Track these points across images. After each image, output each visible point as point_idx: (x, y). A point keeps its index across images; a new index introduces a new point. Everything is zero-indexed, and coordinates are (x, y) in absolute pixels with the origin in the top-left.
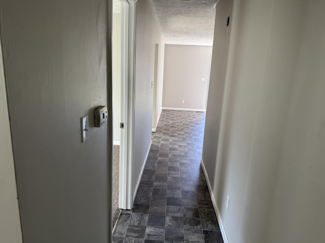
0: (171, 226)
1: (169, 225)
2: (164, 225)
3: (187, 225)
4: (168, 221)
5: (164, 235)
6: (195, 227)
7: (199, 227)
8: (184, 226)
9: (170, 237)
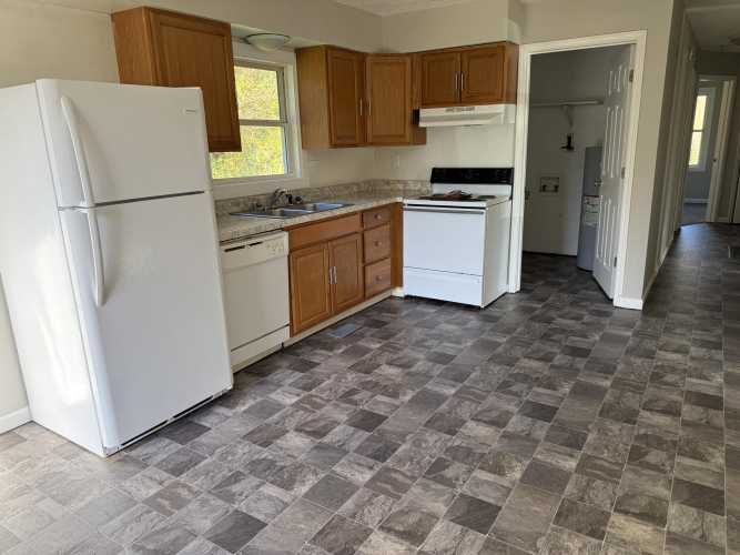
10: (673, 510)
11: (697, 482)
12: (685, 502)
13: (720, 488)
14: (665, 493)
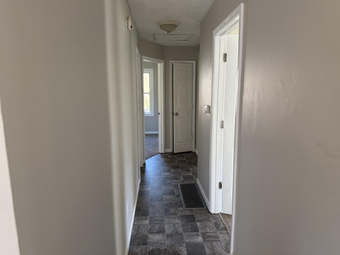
0: (180, 245)
1: (182, 246)
2: (186, 245)
3: (163, 248)
4: (183, 250)
5: (184, 237)
6: (154, 248)
7: (151, 248)
8: (166, 247)
9: (179, 236)
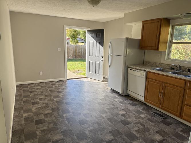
10: (43, 117)
11: (41, 124)
12: (42, 119)
13: (36, 126)
14: (46, 119)
